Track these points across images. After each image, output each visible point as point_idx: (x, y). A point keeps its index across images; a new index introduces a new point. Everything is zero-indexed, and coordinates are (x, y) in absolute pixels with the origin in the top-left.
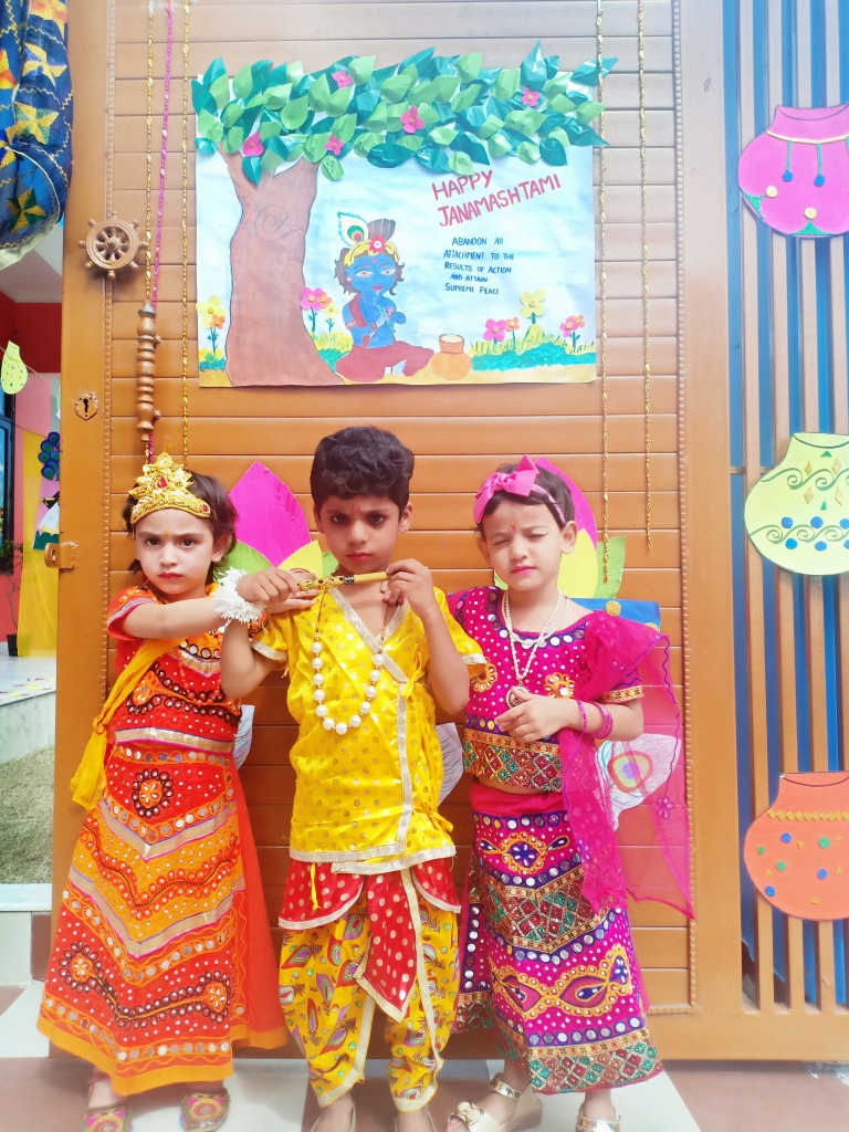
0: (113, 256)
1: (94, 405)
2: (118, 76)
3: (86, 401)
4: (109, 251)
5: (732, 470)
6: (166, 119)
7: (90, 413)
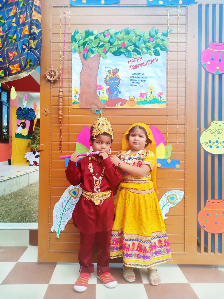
0: (52, 77)
1: (48, 112)
2: (53, 33)
3: (46, 111)
4: (51, 76)
5: (197, 129)
6: (64, 43)
7: (47, 114)
